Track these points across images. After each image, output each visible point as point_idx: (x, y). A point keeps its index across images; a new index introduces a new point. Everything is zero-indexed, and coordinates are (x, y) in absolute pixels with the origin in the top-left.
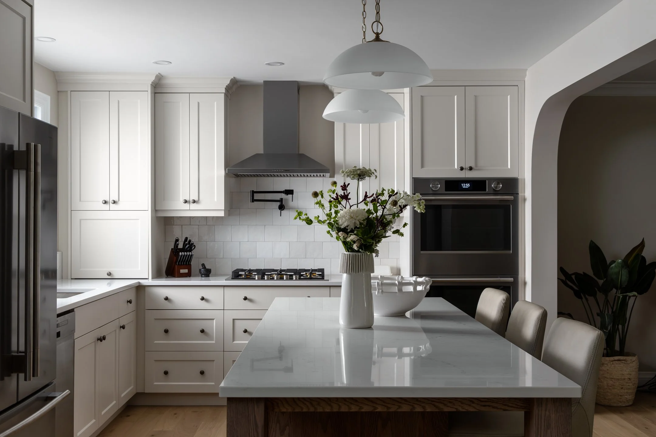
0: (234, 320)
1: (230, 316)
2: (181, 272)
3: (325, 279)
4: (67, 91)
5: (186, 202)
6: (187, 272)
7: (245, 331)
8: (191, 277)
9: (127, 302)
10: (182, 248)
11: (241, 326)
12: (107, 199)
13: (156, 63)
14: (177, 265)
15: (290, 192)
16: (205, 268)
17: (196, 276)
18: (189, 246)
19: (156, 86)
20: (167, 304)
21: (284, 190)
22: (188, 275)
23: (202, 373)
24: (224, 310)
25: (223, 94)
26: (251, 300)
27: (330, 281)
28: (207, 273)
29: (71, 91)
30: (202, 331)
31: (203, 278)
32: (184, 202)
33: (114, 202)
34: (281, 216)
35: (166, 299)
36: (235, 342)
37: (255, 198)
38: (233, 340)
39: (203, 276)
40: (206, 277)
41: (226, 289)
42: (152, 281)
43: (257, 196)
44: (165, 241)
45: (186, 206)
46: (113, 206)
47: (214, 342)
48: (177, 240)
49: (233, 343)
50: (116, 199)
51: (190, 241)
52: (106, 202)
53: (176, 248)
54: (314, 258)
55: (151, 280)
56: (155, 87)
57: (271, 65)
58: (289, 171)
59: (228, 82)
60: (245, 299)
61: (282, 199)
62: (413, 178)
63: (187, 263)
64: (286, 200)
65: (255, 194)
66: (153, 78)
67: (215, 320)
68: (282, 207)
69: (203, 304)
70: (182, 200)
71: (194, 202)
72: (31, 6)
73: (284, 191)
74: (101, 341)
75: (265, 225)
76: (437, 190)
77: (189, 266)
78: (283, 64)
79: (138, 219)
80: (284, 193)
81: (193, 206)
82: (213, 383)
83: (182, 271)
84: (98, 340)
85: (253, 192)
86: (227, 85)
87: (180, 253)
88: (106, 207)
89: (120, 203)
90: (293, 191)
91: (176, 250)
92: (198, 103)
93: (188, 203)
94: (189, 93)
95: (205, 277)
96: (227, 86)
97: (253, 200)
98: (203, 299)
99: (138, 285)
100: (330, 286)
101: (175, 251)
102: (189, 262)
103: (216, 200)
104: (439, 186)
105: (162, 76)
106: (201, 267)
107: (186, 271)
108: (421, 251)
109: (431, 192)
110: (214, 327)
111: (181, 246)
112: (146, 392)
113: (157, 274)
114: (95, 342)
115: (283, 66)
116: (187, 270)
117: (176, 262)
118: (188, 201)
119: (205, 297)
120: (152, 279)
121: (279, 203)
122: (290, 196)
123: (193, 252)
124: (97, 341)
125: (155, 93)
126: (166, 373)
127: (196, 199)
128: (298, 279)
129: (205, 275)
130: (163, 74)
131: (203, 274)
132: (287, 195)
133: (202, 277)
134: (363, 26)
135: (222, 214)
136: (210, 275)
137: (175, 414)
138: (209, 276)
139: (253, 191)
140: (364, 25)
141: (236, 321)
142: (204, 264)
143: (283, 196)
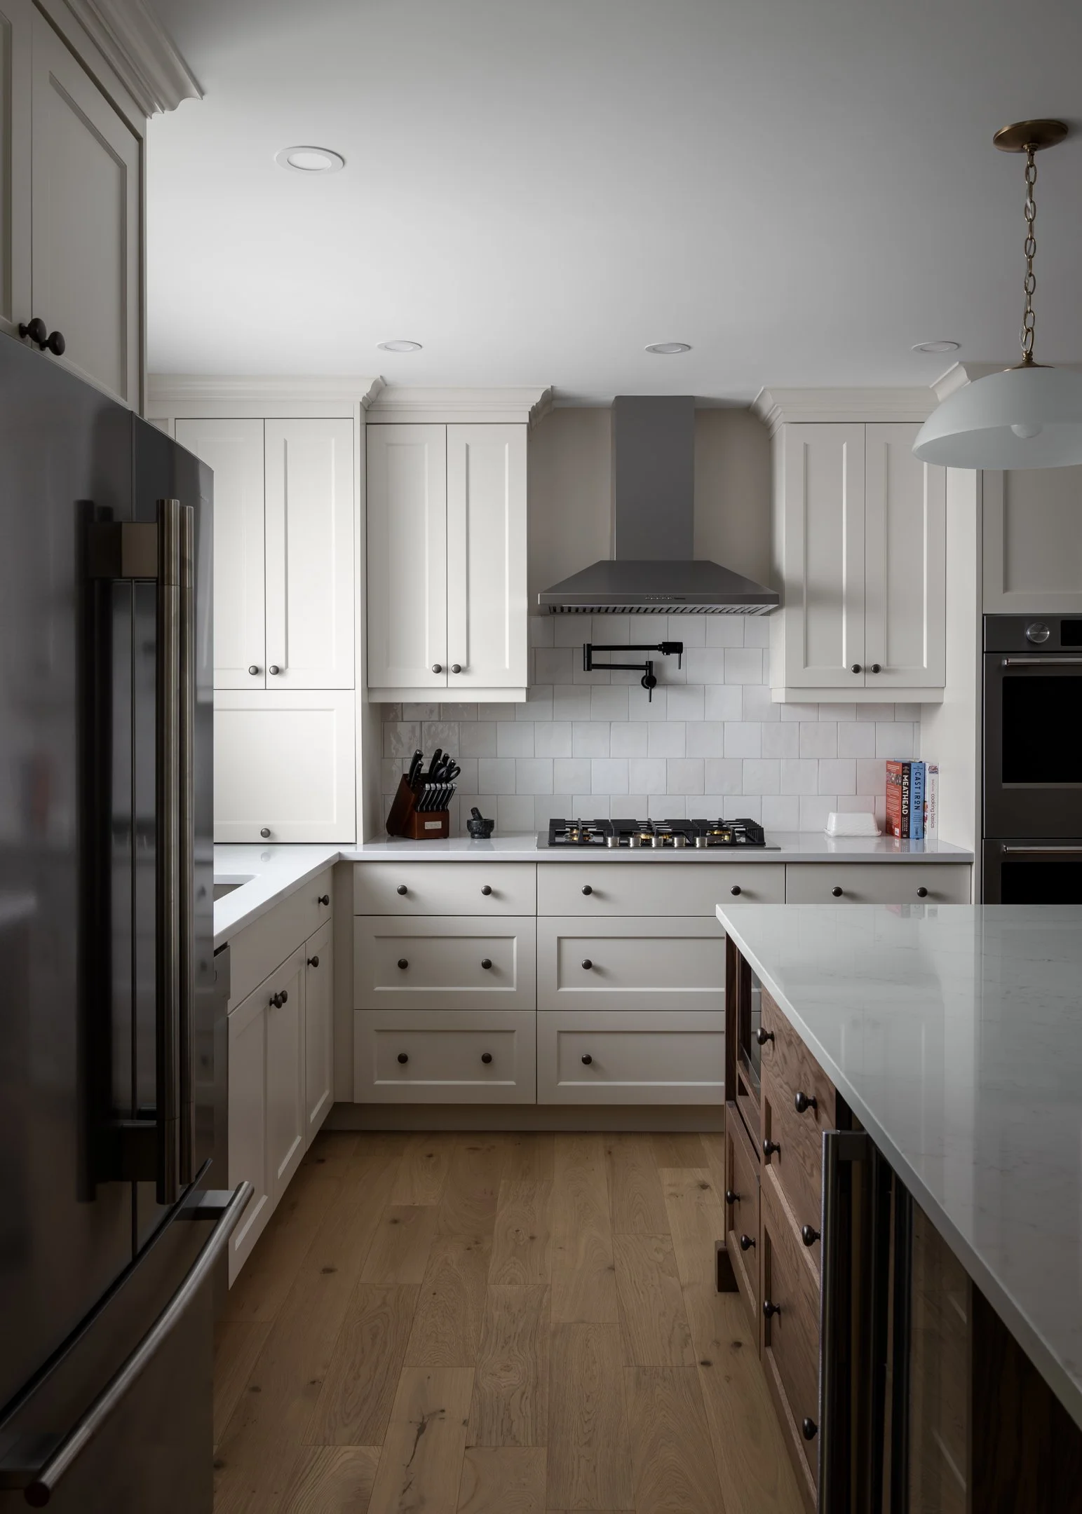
0: (559, 938)
1: (551, 930)
2: (426, 828)
3: (767, 846)
4: (167, 419)
5: (439, 669)
6: (440, 827)
7: (588, 965)
8: (448, 839)
9: (317, 901)
10: (428, 772)
11: (576, 954)
12: (260, 664)
13: (386, 347)
14: (417, 811)
15: (673, 648)
16: (480, 817)
17: (459, 835)
18: (444, 768)
19: (368, 407)
20: (404, 904)
21: (661, 643)
22: (443, 834)
23: (487, 1059)
24: (537, 916)
25: (526, 425)
26: (599, 895)
27: (782, 852)
28: (483, 829)
29: (176, 419)
30: (487, 965)
31: (476, 841)
32: (434, 669)
33: (277, 671)
34: (650, 701)
35: (403, 891)
36: (562, 990)
37: (594, 662)
38: (559, 986)
39: (476, 835)
40: (484, 838)
41: (542, 870)
42: (364, 850)
43: (598, 657)
44: (384, 758)
45: (440, 680)
46: (273, 681)
47: (513, 989)
48: (418, 757)
49: (560, 990)
50: (281, 664)
51: (448, 758)
52: (256, 671)
53: (416, 775)
54: (723, 795)
55: (362, 846)
56: (367, 411)
57: (660, 352)
58: (684, 599)
59: (538, 399)
60: (588, 891)
61: (651, 663)
62: (983, 615)
63: (439, 807)
64: (660, 665)
65: (594, 653)
66: (366, 389)
67: (515, 940)
68: (650, 682)
69: (489, 904)
70: (429, 666)
71: (458, 669)
72: (140, 139)
73: (660, 645)
74: (279, 1006)
75: (611, 722)
76: (1040, 644)
77: (444, 815)
78: (689, 347)
79: (332, 710)
80: (659, 650)
81: (456, 680)
82: (513, 1083)
83: (430, 825)
84: (271, 1003)
85: (590, 648)
86: (535, 404)
87: (427, 786)
88: (258, 681)
89: (291, 672)
90: (681, 644)
91: (416, 777)
92: (467, 446)
93: (443, 672)
94: (446, 424)
95: (481, 838)
96: (533, 407)
97: (590, 666)
98: (488, 891)
99: (337, 860)
100: (785, 863)
101: (414, 780)
102: (443, 807)
103: (507, 666)
104: (1048, 633)
105: (386, 385)
106: (471, 817)
107: (437, 825)
108: (1004, 782)
109: (1026, 647)
110: (513, 956)
111: (425, 769)
112: (356, 1101)
113: (372, 835)
114: (265, 1009)
115: (688, 353)
116: (440, 823)
117: (415, 807)
118: (444, 667)
119: (493, 888)
120: (364, 844)
121: (643, 673)
122: (675, 656)
123: (456, 783)
124: (269, 1006)
125: (367, 424)
126: (403, 1059)
127: (463, 663)
128: (706, 845)
129: (480, 834)
130: (389, 379)
131: (476, 833)
132: (667, 654)
133: (473, 837)
134: (1026, 206)
135: (521, 697)
136: (492, 834)
137: (430, 1156)
138: (488, 836)
139: (589, 645)
140: (1031, 202)
141: (565, 942)
142: (476, 809)
143: (655, 656)
